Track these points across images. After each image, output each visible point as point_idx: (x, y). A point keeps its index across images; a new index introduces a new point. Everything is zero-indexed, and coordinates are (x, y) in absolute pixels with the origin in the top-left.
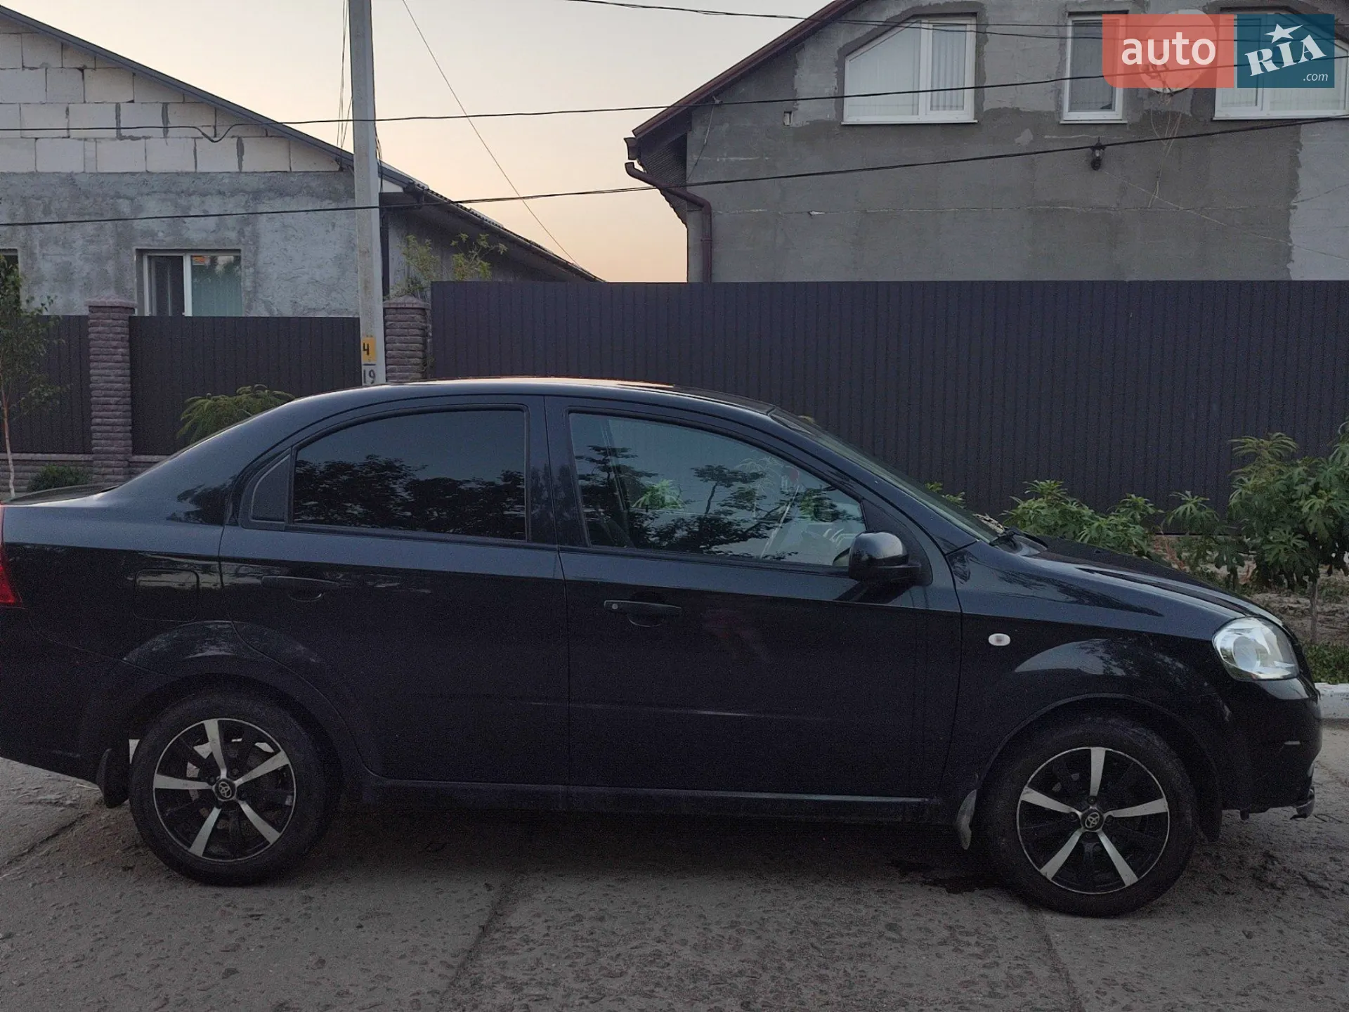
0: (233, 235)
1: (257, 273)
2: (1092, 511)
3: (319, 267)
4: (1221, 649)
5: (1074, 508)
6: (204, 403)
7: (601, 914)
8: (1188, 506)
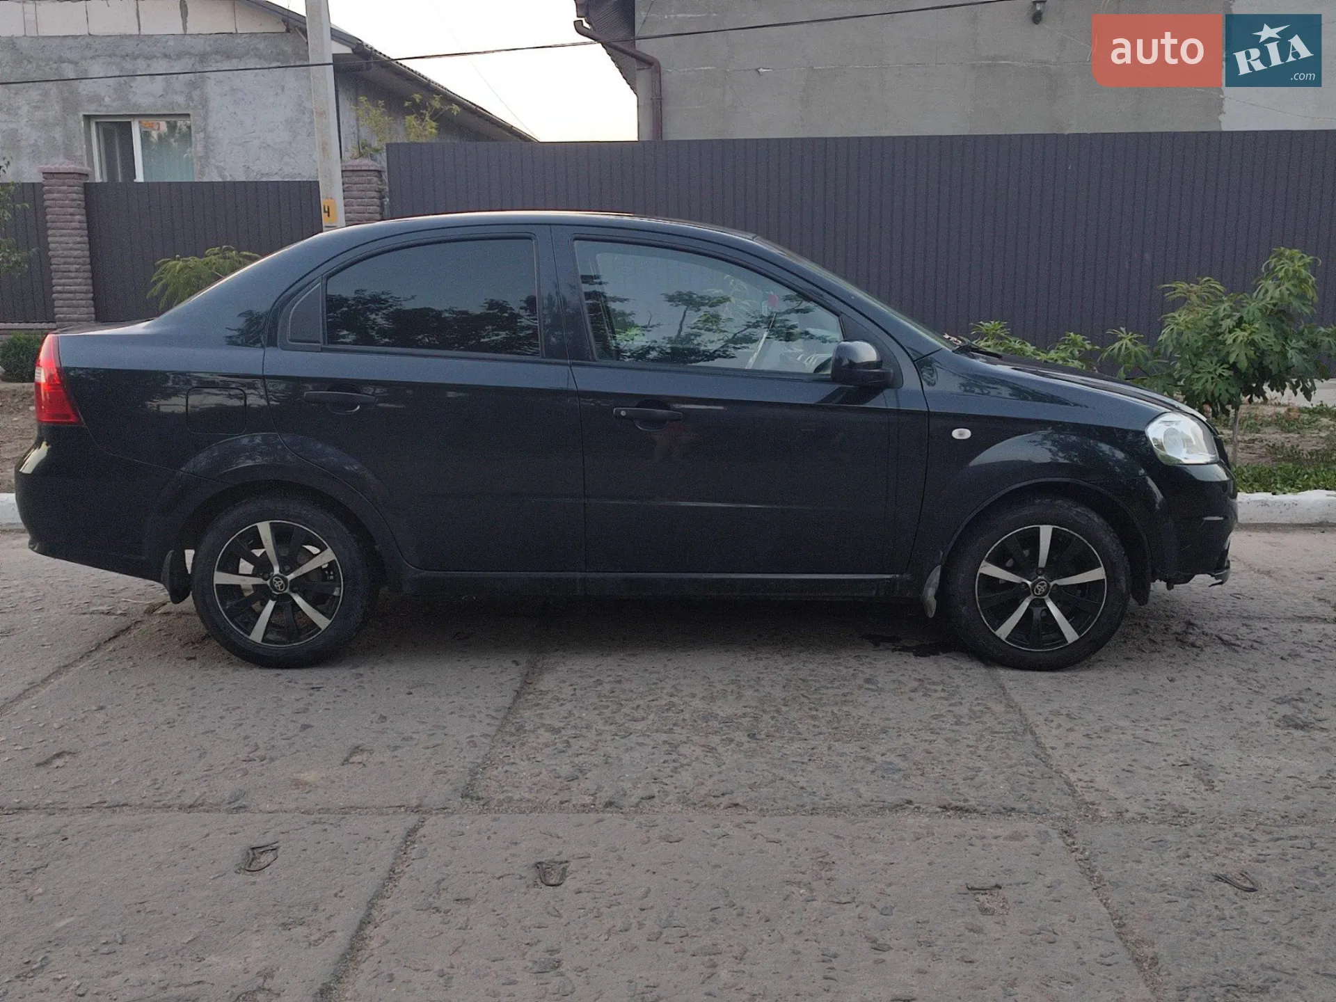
0: (181, 99)
1: (207, 137)
2: (1034, 347)
3: (271, 131)
4: (1153, 439)
5: (1017, 346)
6: (175, 265)
7: (618, 679)
8: (1124, 342)
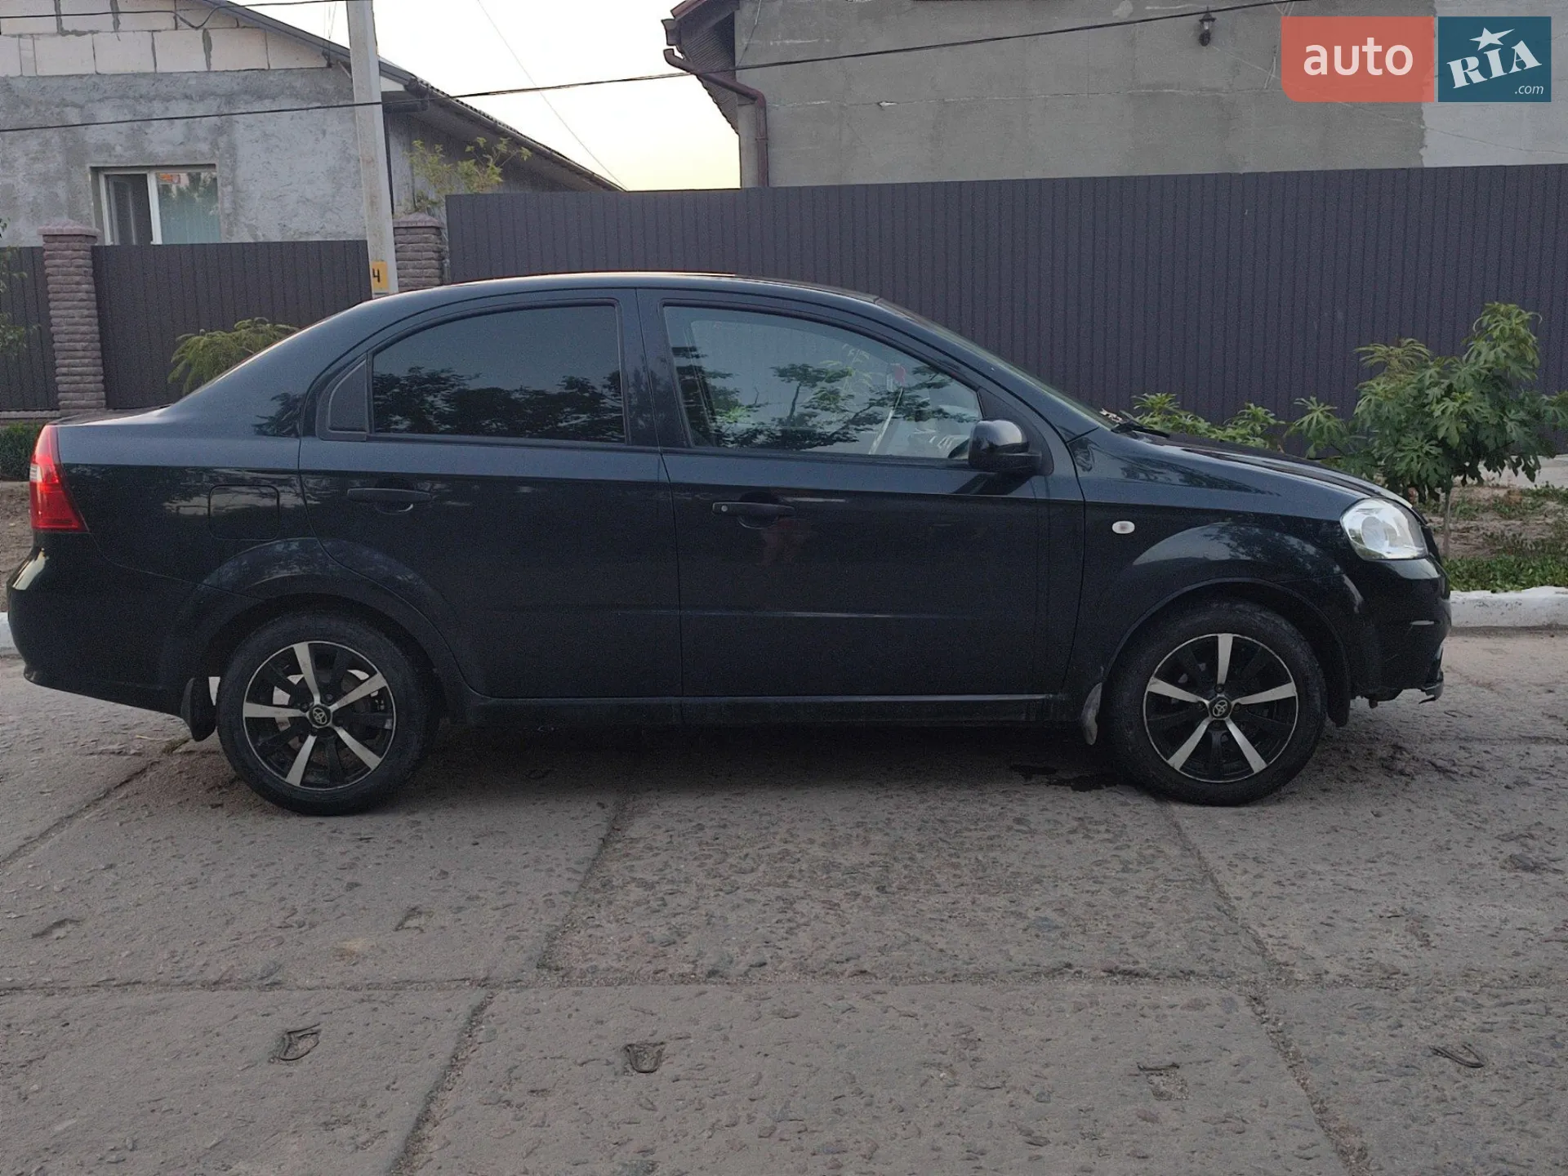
0: (204, 147)
1: (236, 191)
2: (1208, 423)
3: (310, 182)
4: (1350, 530)
5: (1189, 422)
6: (199, 341)
7: (722, 823)
8: (1315, 415)
